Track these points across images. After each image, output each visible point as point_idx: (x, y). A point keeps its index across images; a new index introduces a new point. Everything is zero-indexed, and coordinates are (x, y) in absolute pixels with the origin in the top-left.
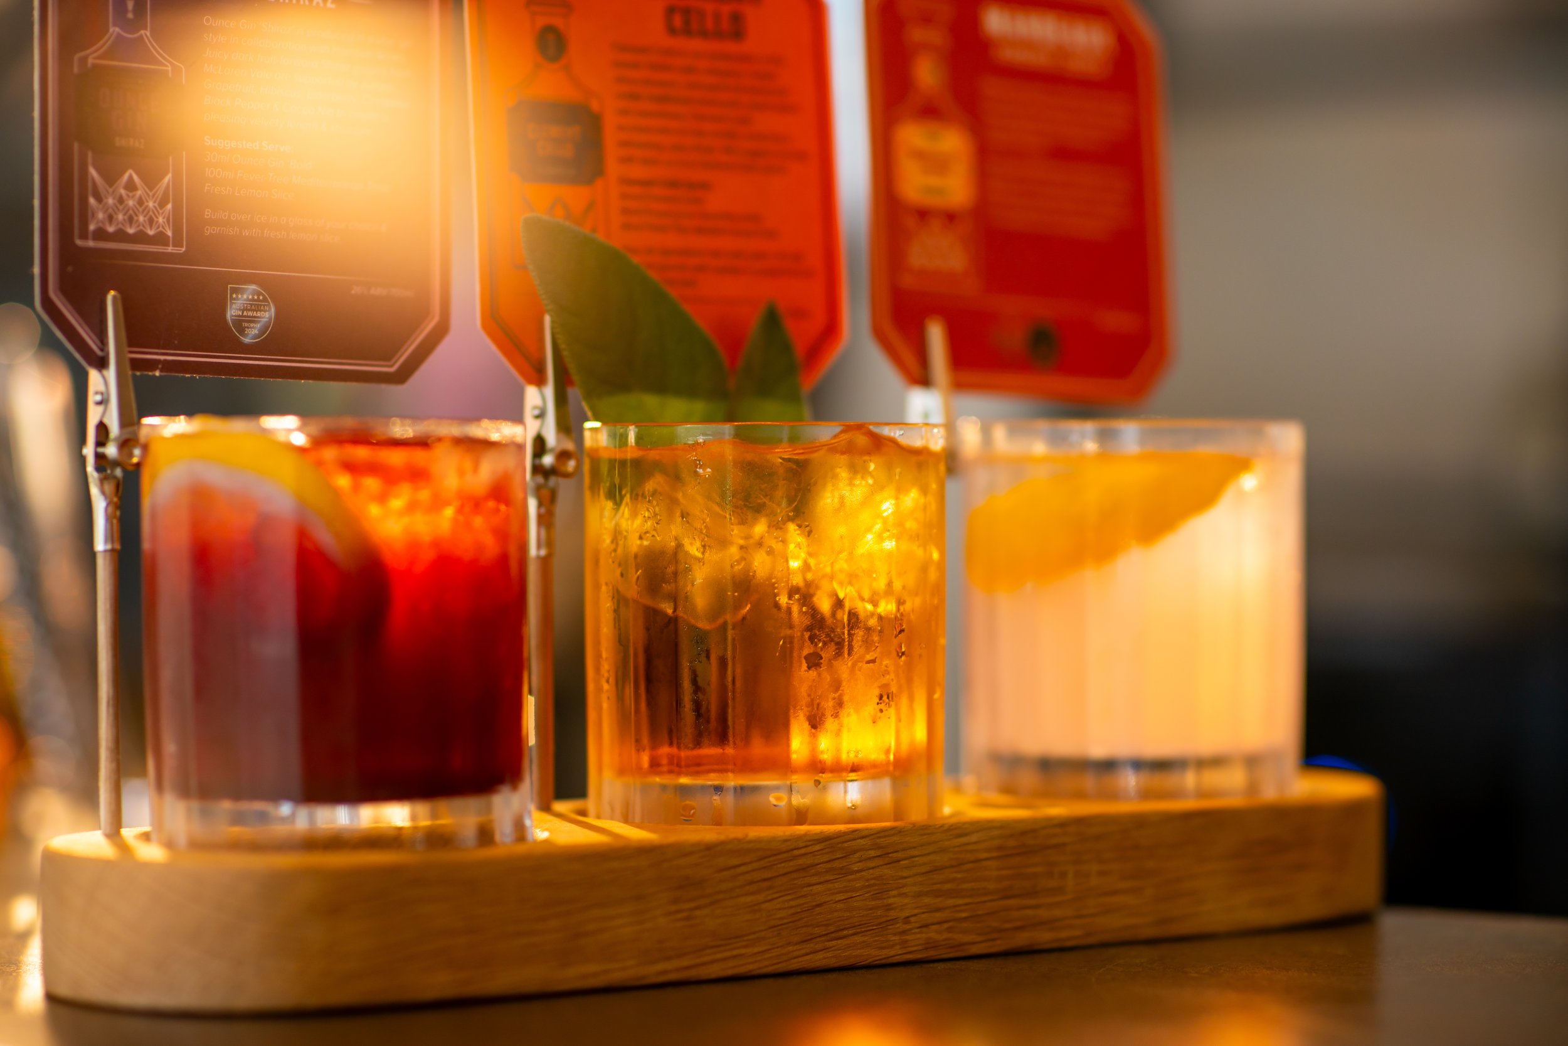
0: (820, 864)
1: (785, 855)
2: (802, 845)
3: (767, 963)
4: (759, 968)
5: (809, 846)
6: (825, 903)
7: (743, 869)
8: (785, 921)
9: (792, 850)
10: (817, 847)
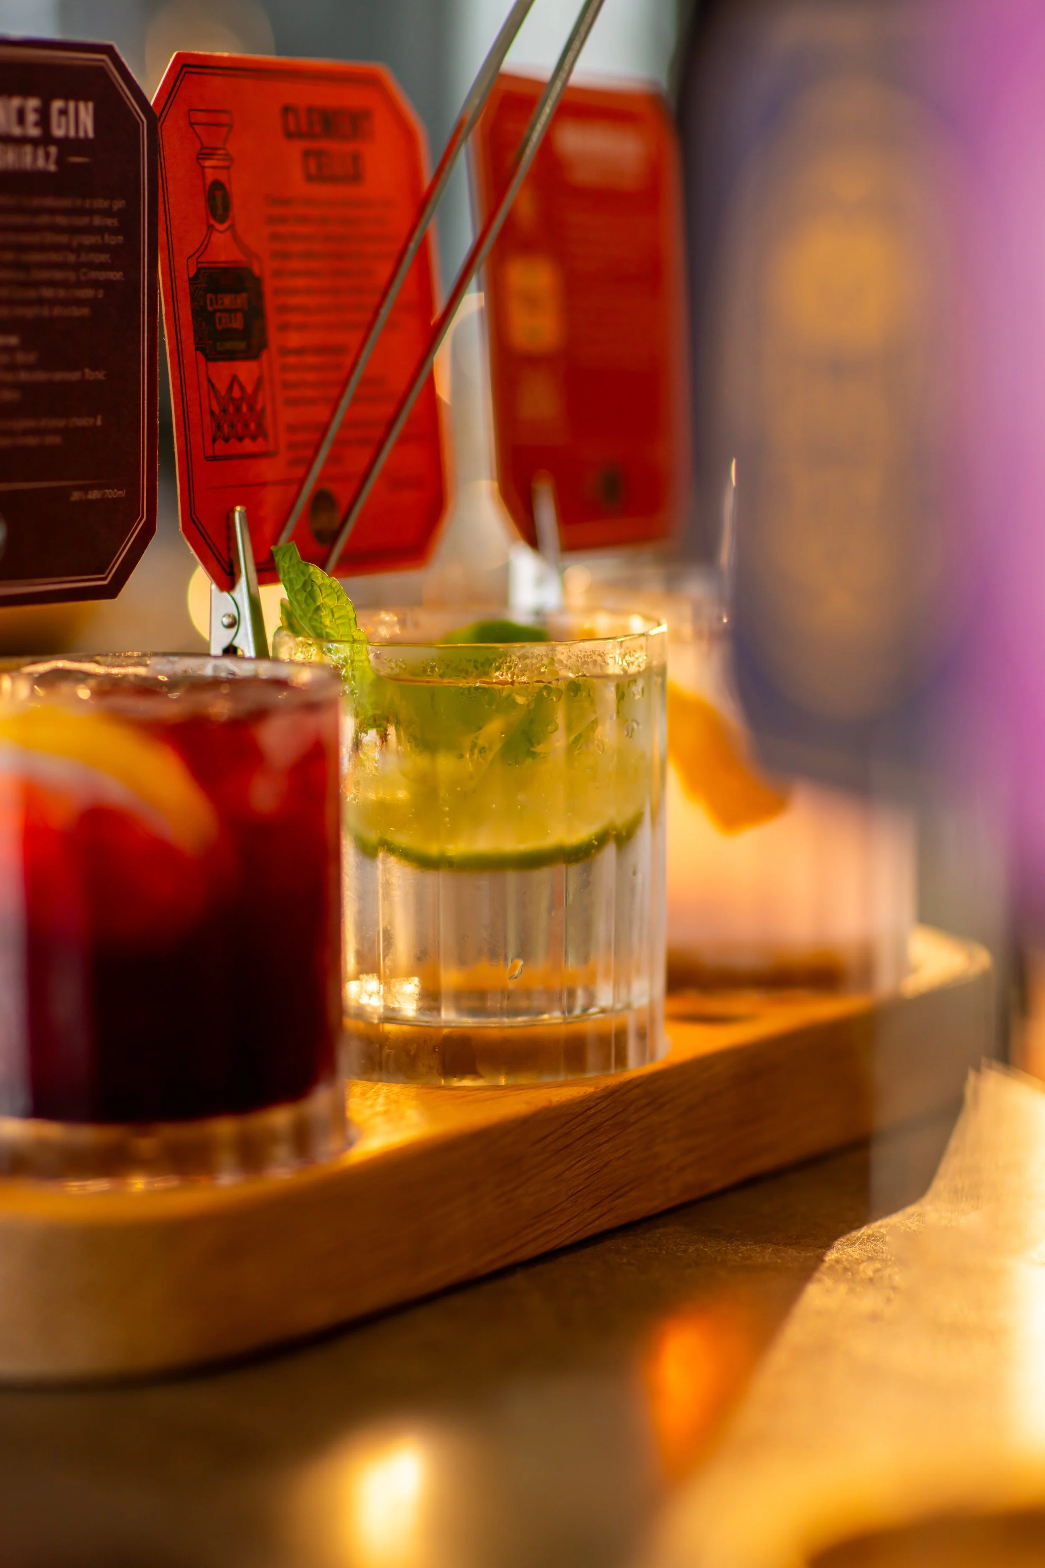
0: (605, 1122)
1: (580, 1118)
2: (593, 1104)
3: (567, 1235)
4: (561, 1242)
5: (599, 1103)
6: (610, 1161)
7: (550, 1139)
8: (581, 1187)
9: (586, 1111)
10: (604, 1104)
